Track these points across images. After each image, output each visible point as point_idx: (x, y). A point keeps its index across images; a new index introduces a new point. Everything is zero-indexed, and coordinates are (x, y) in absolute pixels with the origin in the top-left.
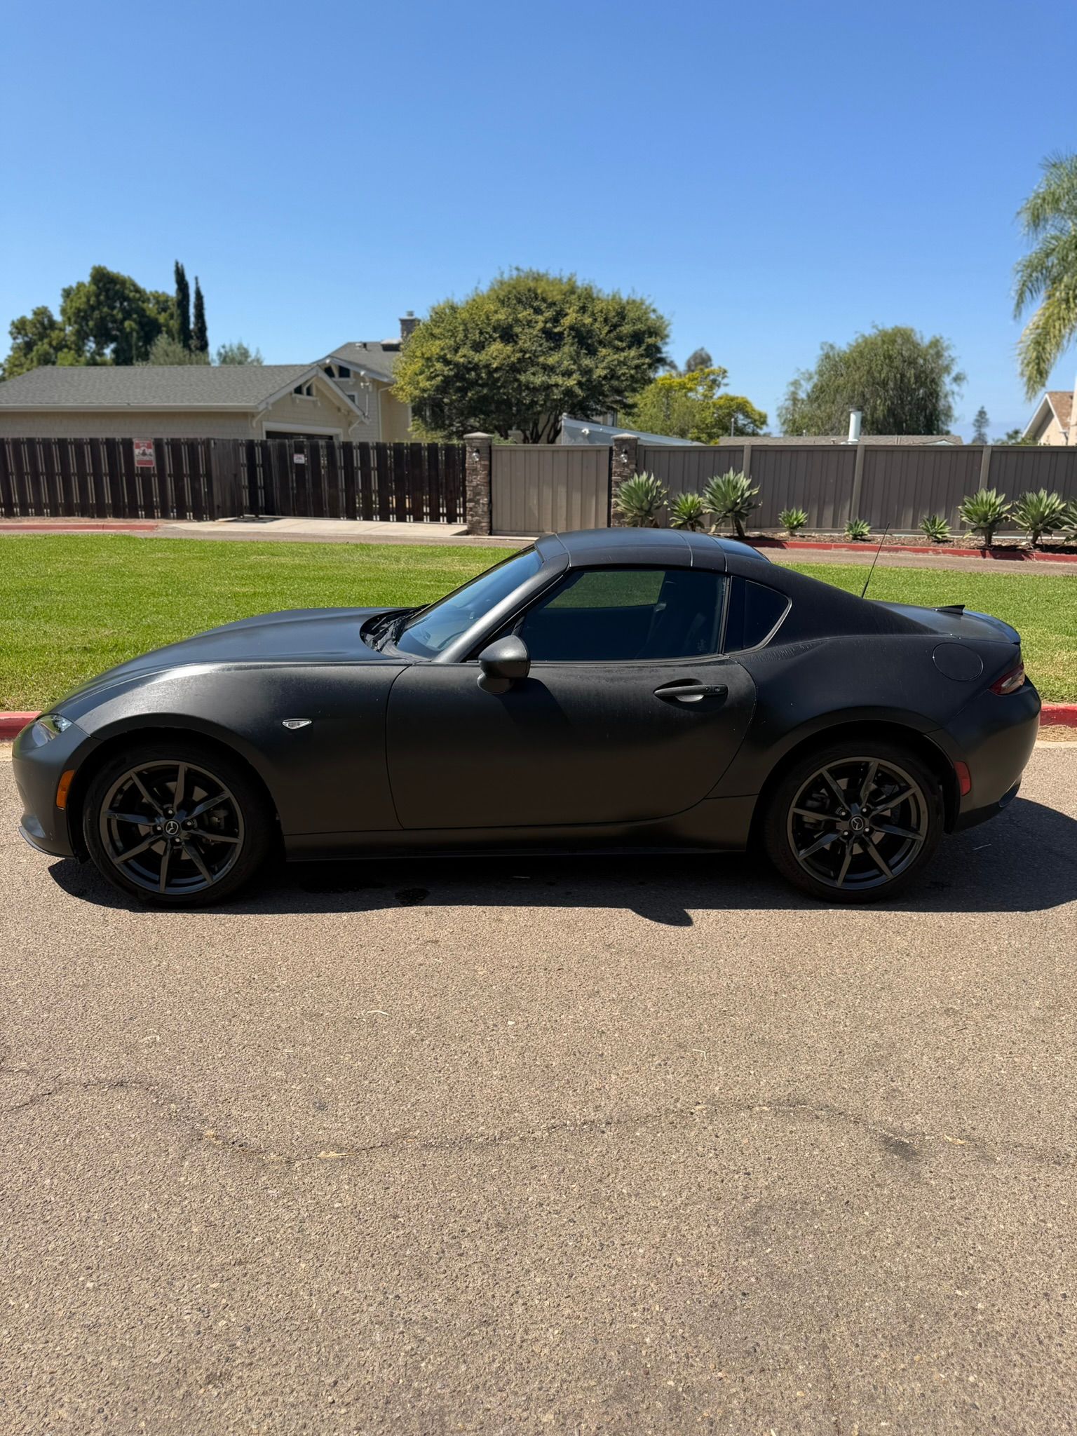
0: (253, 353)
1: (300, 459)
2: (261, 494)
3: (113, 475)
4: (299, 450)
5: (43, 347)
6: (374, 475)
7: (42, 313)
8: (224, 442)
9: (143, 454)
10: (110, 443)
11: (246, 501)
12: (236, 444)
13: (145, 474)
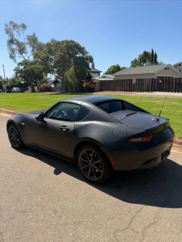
0: (163, 63)
1: (160, 81)
2: (153, 88)
3: (129, 85)
4: (161, 80)
5: (135, 65)
6: (174, 84)
7: (136, 59)
8: (147, 79)
9: (134, 81)
10: (130, 80)
11: (150, 89)
12: (150, 79)
13: (134, 85)
